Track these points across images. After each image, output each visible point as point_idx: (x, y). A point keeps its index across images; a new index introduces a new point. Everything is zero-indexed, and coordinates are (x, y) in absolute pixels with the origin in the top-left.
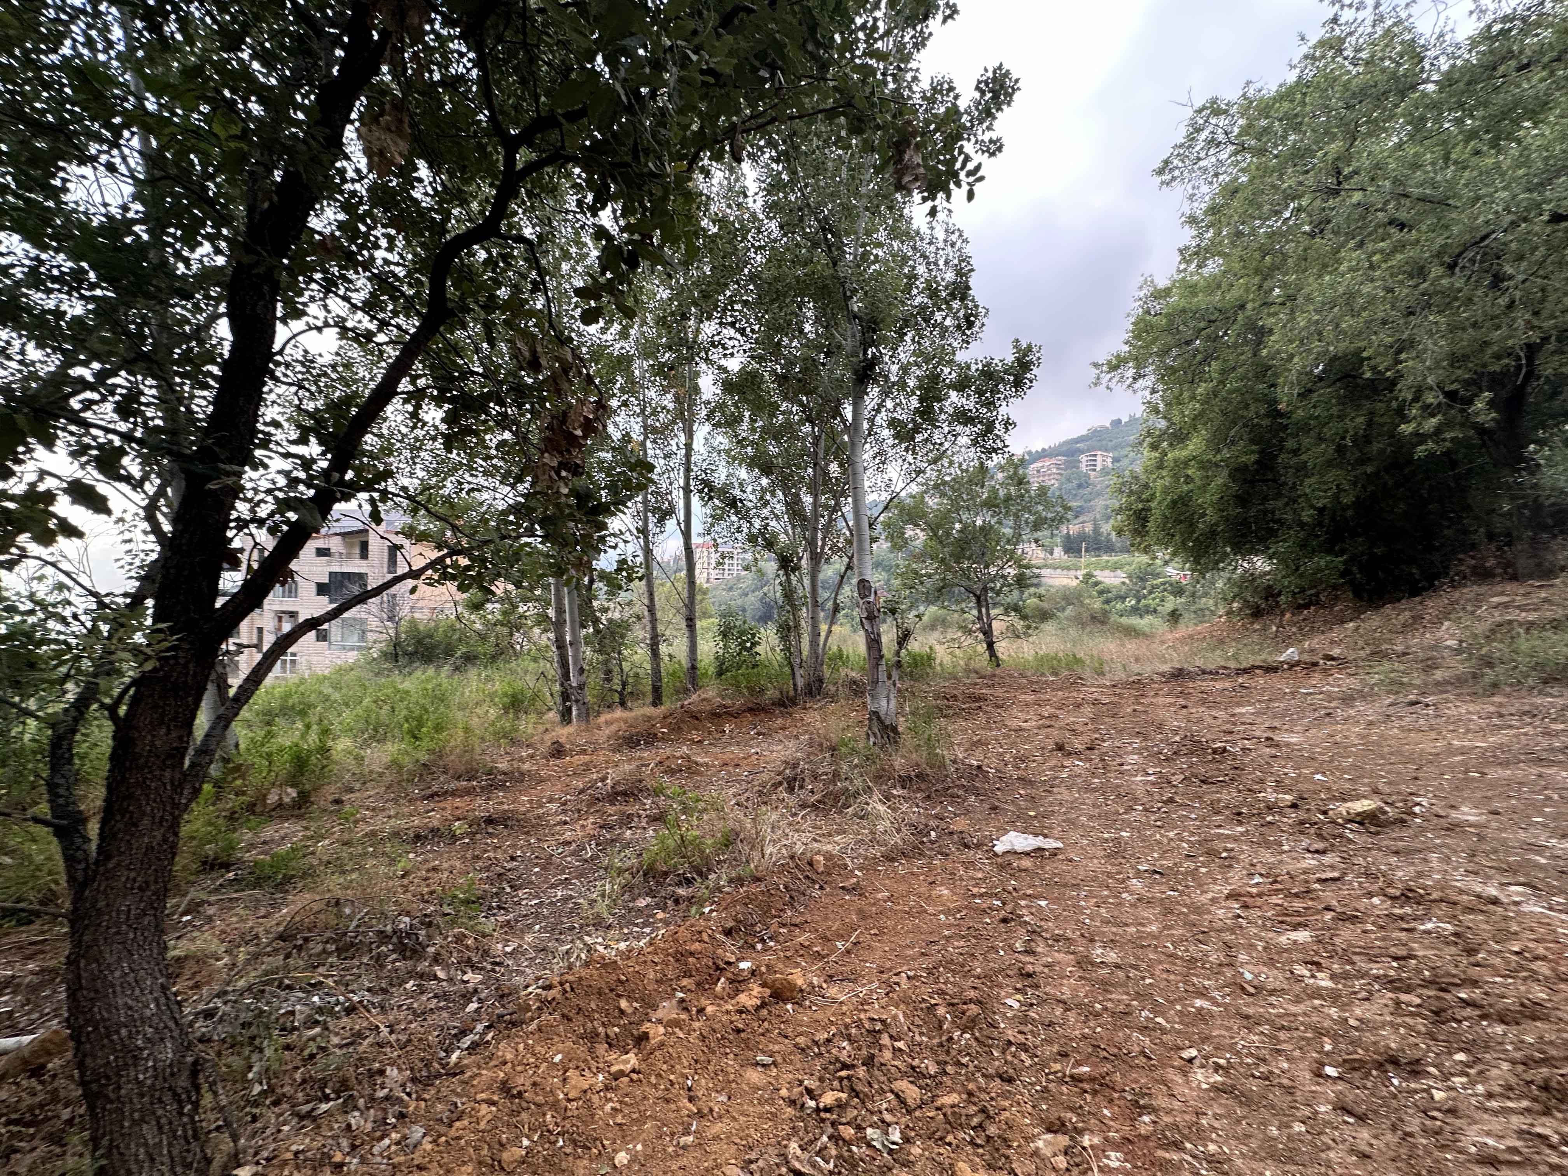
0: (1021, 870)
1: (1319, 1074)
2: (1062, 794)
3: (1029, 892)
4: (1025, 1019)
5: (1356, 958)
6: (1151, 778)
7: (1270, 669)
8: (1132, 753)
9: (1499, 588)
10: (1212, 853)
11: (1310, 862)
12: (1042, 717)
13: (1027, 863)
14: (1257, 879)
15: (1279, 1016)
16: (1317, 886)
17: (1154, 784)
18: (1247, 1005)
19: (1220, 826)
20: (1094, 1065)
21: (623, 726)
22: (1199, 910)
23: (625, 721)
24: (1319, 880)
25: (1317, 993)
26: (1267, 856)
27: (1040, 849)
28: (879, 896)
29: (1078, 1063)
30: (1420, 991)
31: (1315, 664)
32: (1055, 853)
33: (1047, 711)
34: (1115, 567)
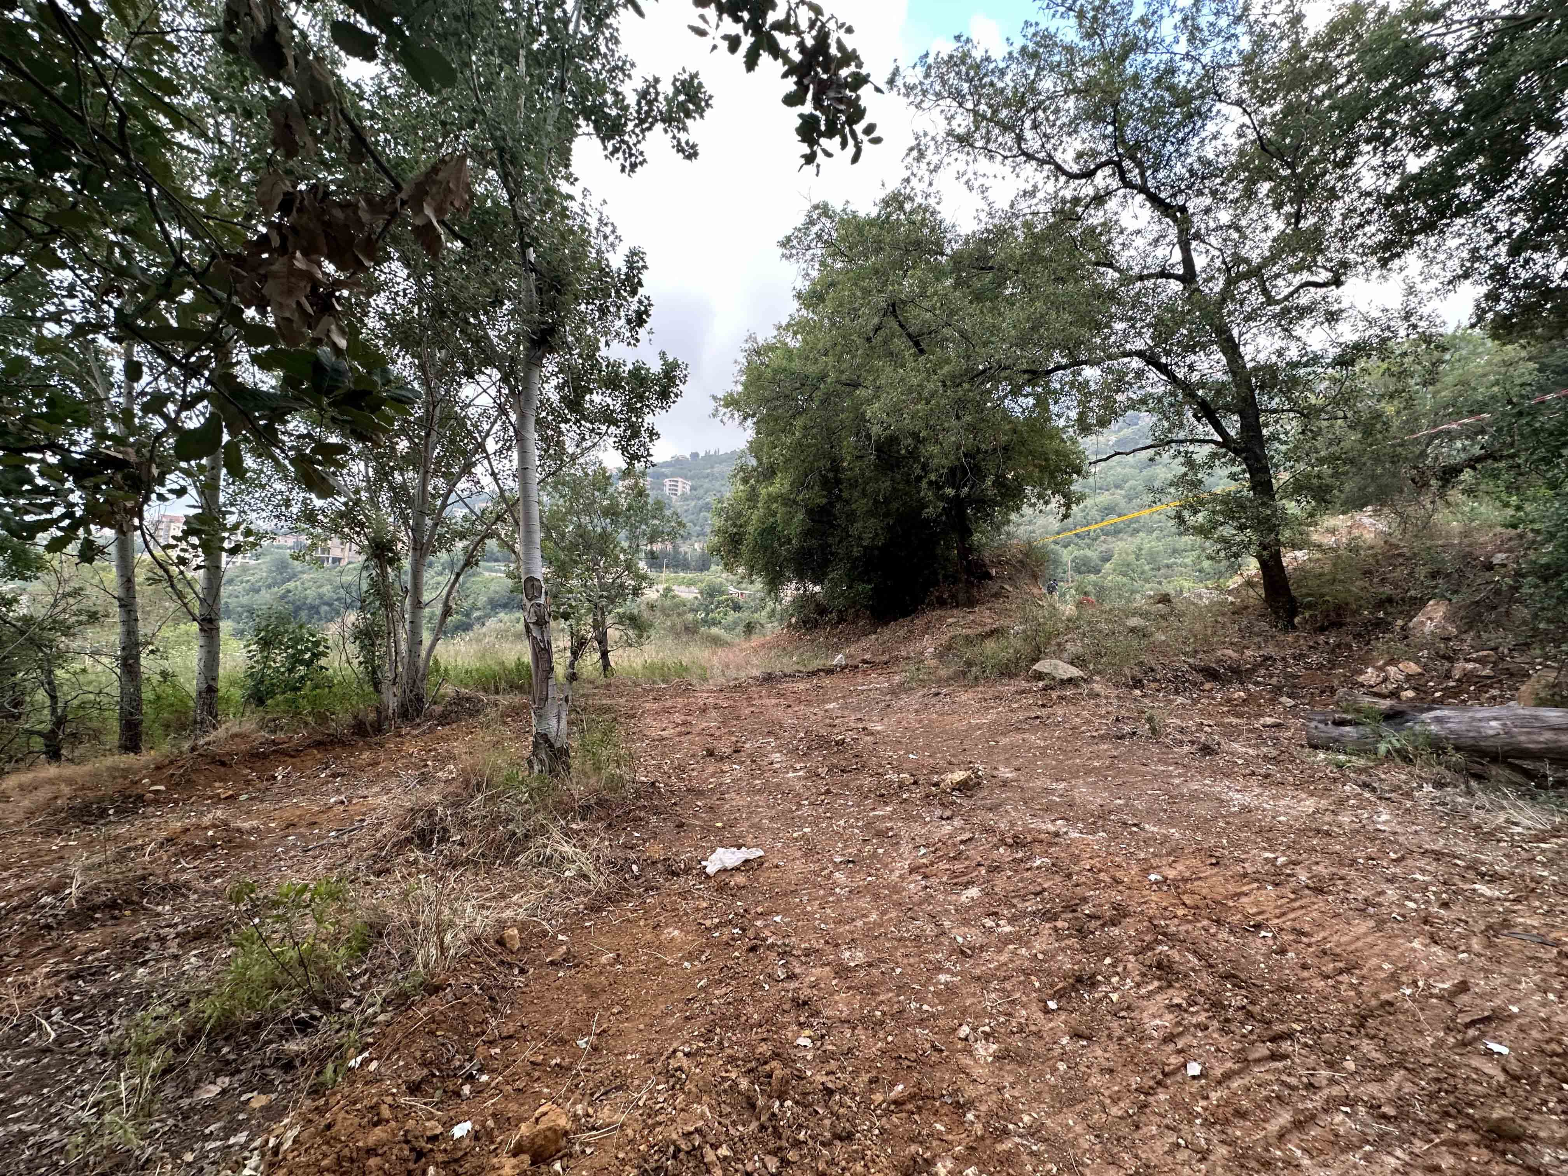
0: (740, 888)
1: (1047, 1011)
2: (735, 800)
3: (760, 910)
4: (825, 1057)
5: (1015, 901)
6: (801, 773)
7: (830, 672)
8: (773, 752)
9: (950, 612)
10: (881, 834)
11: (947, 828)
12: (678, 725)
13: (740, 879)
14: (923, 851)
15: (997, 969)
16: (962, 847)
17: (806, 778)
18: (974, 966)
19: (874, 809)
20: (905, 1080)
21: (66, 790)
22: (895, 889)
23: (70, 781)
24: (963, 842)
25: (1006, 940)
26: (918, 829)
27: (747, 861)
28: (603, 960)
29: (892, 1085)
30: (1064, 916)
31: (857, 667)
32: (760, 861)
33: (679, 718)
34: (690, 583)
